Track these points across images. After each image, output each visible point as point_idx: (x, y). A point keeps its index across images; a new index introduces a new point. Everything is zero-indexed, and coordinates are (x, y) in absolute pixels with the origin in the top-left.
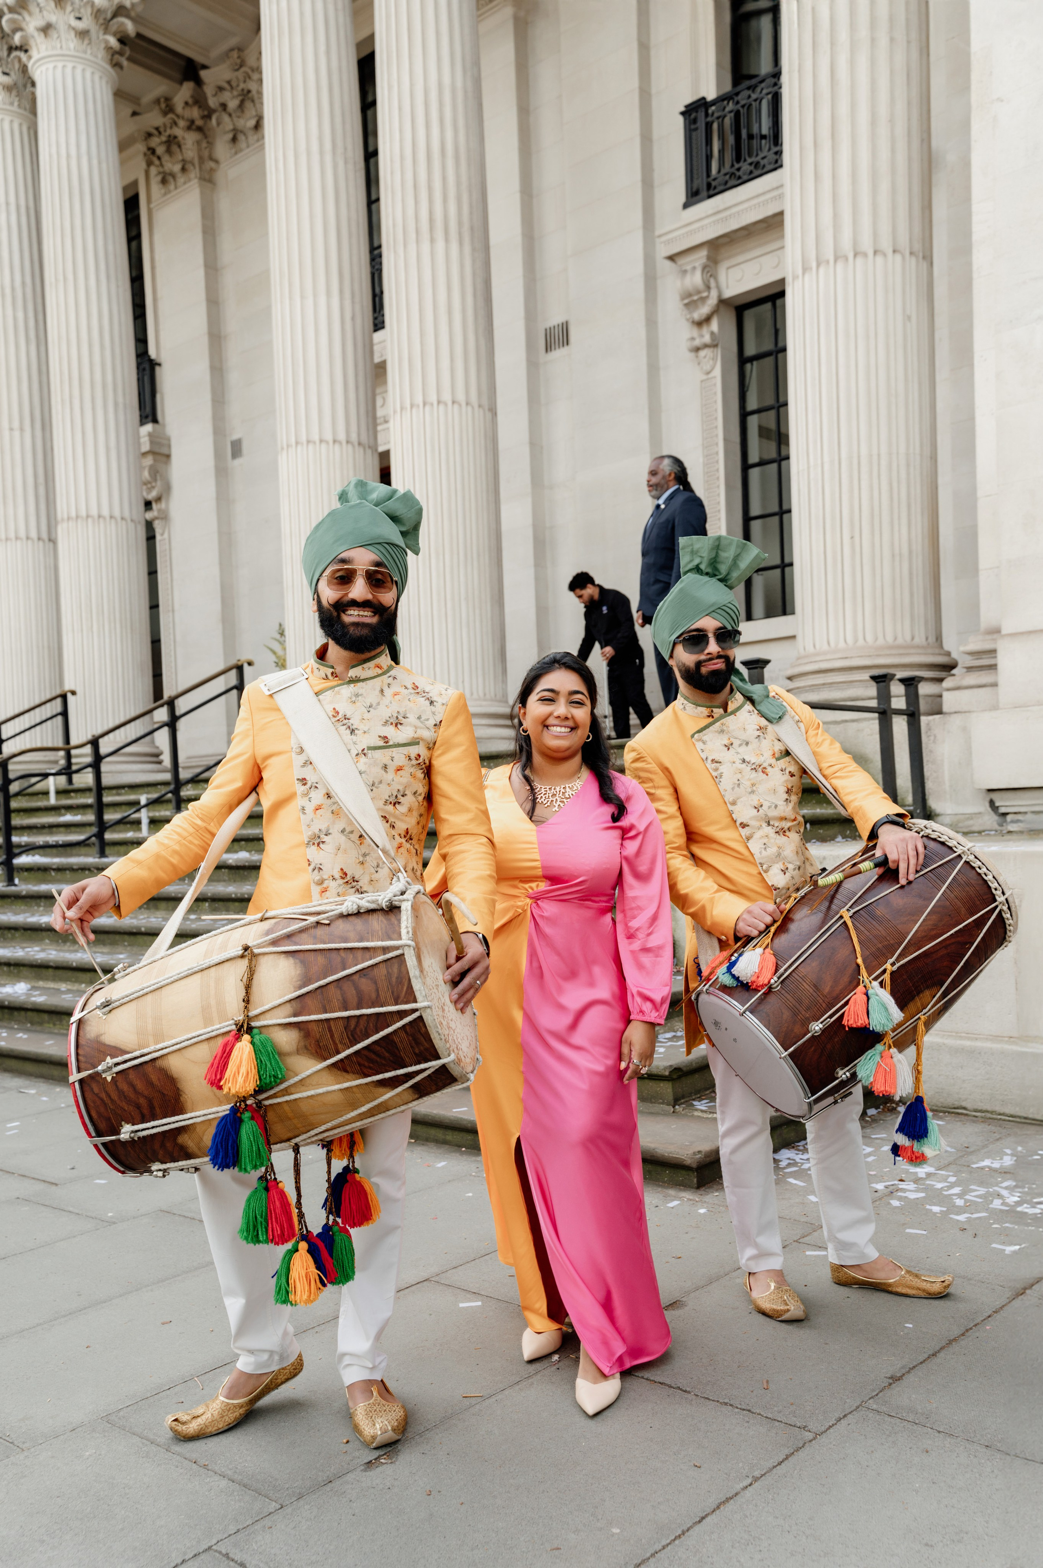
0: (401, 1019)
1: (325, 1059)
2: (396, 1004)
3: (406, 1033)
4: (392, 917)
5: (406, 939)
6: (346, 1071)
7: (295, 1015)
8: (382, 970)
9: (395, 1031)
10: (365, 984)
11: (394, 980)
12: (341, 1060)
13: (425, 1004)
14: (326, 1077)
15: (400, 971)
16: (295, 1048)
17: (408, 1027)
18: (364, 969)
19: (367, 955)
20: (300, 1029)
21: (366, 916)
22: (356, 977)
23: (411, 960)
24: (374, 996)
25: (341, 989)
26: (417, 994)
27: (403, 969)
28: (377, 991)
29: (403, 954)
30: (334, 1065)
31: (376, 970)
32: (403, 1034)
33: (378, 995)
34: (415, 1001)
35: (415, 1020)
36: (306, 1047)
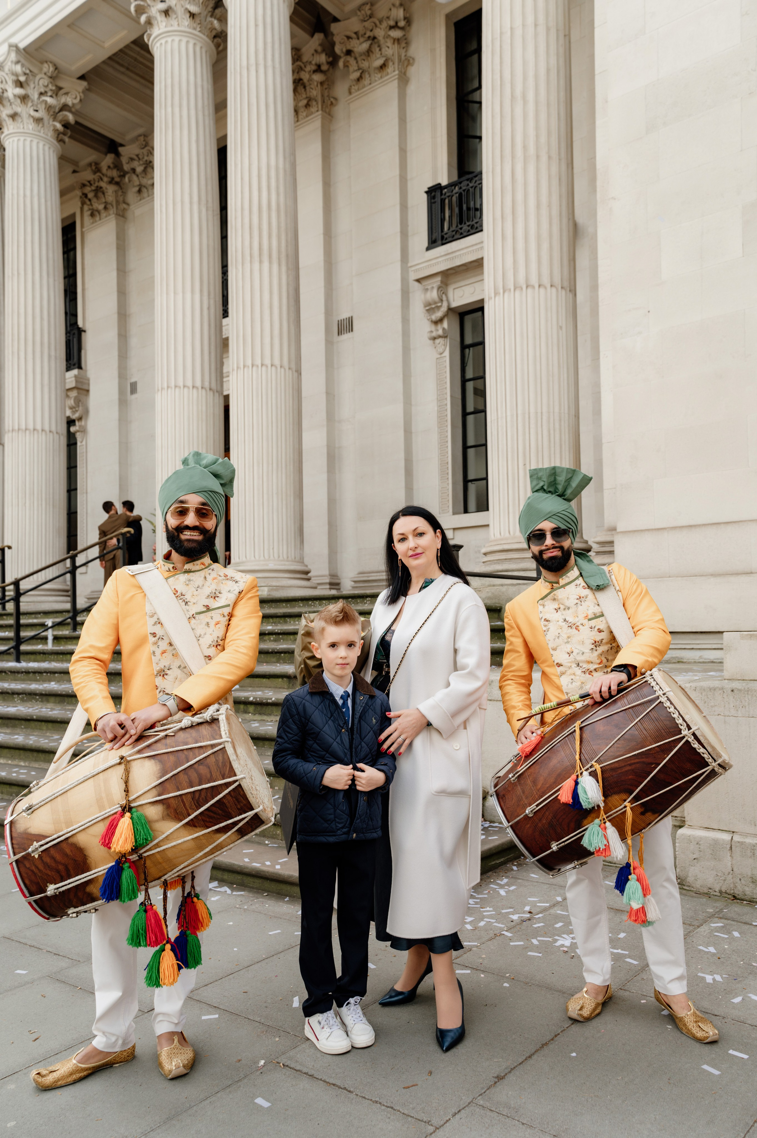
0: (228, 788)
1: (181, 821)
2: (224, 779)
3: (231, 796)
4: (214, 726)
5: (225, 737)
6: (195, 826)
7: (159, 795)
8: (212, 759)
9: (224, 796)
10: (203, 770)
11: (220, 764)
12: (192, 820)
13: (242, 776)
14: (183, 832)
15: (223, 758)
16: (161, 816)
17: (232, 793)
18: (201, 760)
19: (202, 751)
20: (163, 804)
21: (197, 727)
22: (196, 766)
23: (230, 750)
24: (209, 776)
25: (187, 774)
26: (236, 771)
27: (225, 757)
28: (211, 772)
29: (225, 747)
30: (187, 823)
31: (208, 760)
32: (229, 798)
33: (211, 775)
34: (235, 775)
35: (236, 787)
36: (168, 815)
